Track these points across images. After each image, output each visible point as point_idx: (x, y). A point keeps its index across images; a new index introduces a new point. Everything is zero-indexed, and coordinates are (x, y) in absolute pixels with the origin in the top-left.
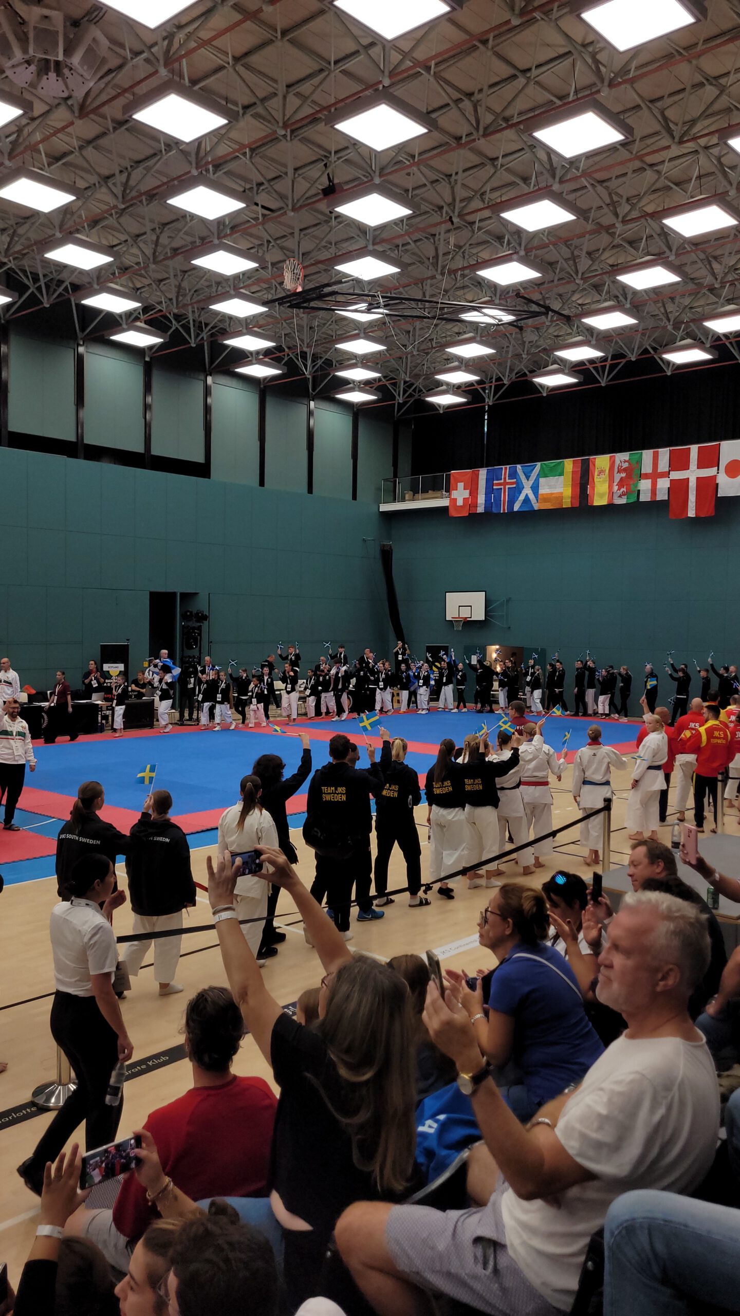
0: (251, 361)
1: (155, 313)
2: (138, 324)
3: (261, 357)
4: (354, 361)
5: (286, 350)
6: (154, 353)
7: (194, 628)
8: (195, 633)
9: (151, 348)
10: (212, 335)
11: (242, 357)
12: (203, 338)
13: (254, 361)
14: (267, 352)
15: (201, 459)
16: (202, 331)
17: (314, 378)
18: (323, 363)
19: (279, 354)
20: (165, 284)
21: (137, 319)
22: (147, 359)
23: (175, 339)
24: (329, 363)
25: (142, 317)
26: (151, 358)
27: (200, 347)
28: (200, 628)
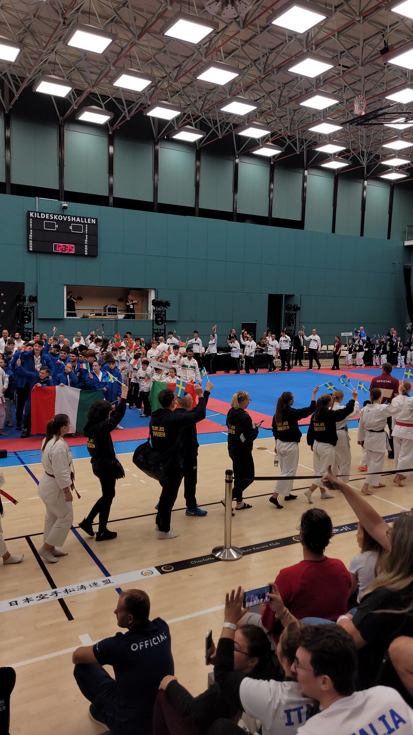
0: (331, 159)
1: (278, 136)
2: (268, 143)
3: (337, 157)
4: (394, 154)
5: (352, 151)
6: (276, 159)
7: (292, 315)
8: (293, 317)
9: (274, 156)
10: (309, 146)
11: (326, 157)
12: (303, 148)
13: (332, 159)
14: (340, 154)
15: (299, 219)
16: (303, 144)
17: (367, 167)
18: (374, 157)
19: (347, 154)
20: (283, 119)
21: (268, 141)
22: (272, 163)
23: (288, 150)
24: (377, 157)
25: (270, 140)
26: (274, 163)
27: (302, 153)
28: (295, 314)
